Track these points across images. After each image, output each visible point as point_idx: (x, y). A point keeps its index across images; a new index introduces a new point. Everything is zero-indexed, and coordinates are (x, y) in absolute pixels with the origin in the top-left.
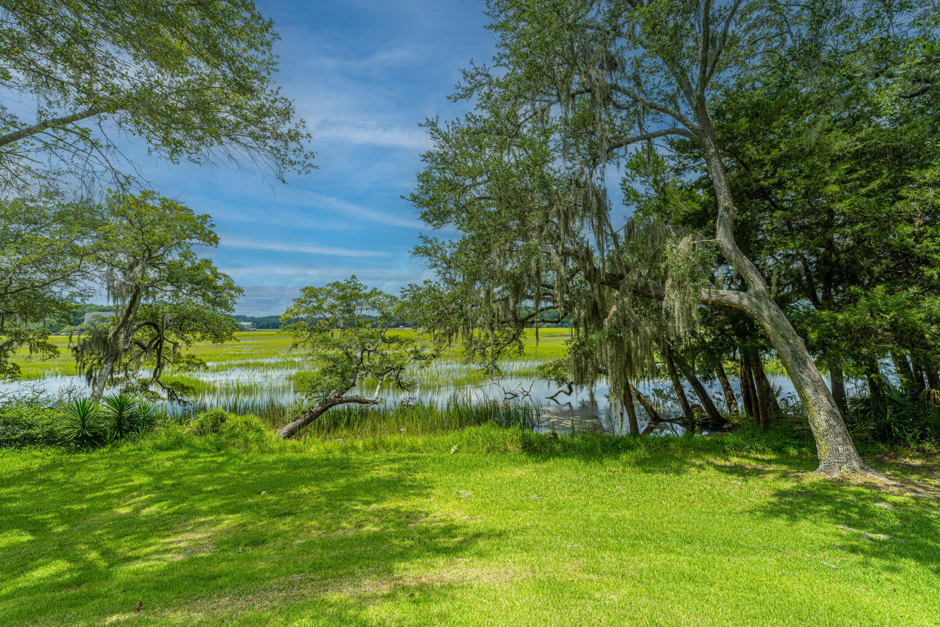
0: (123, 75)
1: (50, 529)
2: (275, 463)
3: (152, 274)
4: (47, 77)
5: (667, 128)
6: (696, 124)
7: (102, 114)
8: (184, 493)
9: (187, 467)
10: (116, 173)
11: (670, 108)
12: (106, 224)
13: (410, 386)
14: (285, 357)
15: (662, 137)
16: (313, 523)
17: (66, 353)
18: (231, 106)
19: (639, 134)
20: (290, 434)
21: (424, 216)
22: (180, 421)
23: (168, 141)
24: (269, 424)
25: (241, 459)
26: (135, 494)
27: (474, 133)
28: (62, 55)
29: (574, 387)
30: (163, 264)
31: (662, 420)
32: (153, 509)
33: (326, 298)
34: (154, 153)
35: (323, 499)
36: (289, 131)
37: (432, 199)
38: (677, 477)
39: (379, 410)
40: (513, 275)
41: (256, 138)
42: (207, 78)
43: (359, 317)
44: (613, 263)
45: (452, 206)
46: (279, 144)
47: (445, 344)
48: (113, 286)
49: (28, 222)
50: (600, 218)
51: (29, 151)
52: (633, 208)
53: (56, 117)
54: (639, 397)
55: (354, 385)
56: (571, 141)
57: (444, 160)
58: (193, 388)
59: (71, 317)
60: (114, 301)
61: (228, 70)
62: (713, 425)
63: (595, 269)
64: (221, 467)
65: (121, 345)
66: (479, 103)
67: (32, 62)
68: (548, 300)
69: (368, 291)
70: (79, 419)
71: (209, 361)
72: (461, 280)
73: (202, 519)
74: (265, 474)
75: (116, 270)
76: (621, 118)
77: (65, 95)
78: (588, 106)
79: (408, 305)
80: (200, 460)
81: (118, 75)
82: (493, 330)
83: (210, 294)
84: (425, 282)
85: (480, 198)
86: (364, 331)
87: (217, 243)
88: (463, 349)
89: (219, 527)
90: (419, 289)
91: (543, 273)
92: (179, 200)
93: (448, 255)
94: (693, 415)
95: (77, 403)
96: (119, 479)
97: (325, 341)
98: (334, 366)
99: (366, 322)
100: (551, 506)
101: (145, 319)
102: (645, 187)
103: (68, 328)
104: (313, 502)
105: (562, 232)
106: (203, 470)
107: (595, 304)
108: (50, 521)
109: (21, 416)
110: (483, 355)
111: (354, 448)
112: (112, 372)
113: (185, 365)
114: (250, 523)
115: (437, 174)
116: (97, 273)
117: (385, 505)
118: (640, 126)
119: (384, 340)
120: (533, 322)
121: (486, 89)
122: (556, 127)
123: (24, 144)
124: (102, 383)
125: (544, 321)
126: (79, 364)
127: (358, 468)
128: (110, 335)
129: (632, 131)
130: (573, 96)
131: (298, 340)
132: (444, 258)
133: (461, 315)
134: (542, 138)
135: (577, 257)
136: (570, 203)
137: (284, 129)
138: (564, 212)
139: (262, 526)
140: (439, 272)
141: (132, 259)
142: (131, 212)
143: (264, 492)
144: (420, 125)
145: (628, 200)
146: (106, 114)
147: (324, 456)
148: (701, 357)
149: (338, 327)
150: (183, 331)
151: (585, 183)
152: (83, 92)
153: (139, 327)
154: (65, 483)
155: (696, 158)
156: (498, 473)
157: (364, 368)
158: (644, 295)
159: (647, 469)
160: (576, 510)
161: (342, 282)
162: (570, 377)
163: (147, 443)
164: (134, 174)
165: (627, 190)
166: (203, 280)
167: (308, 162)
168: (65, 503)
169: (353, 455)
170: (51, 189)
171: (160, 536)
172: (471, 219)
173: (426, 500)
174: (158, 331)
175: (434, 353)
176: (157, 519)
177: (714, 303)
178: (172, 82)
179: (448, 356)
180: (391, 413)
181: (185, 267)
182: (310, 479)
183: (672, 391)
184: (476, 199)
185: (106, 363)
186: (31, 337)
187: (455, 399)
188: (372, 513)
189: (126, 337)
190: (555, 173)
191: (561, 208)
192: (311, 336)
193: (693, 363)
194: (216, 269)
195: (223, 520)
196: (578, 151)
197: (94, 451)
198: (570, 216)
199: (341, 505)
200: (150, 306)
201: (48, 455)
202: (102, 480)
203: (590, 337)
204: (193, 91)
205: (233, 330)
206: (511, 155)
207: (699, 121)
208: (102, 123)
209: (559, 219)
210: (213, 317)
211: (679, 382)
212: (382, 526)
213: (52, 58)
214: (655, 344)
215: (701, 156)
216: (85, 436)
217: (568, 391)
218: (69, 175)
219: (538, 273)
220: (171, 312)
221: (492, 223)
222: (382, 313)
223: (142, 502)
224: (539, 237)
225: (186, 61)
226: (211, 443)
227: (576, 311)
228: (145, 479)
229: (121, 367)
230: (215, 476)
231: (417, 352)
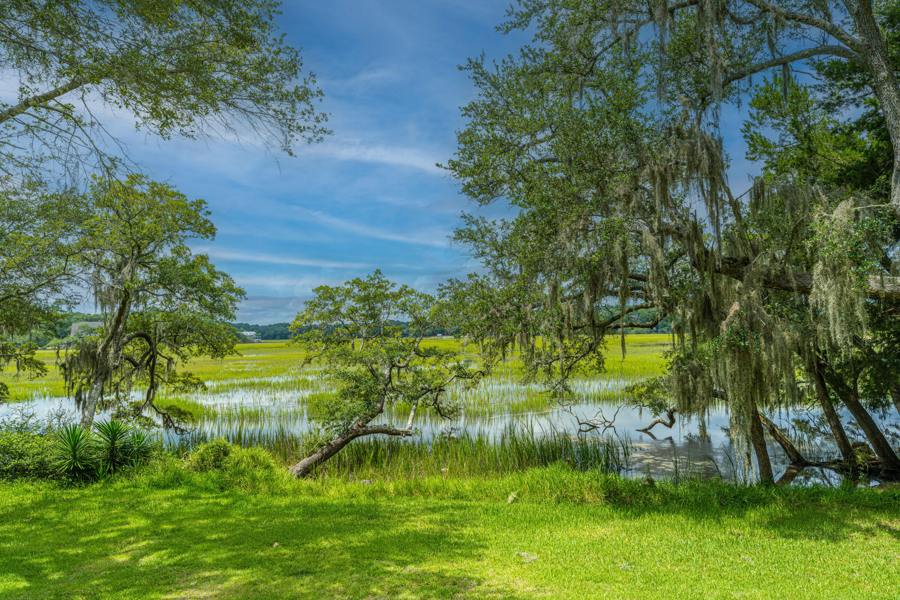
0: (107, 36)
1: (46, 576)
2: (288, 507)
3: (142, 275)
4: (28, 47)
5: (812, 45)
6: (856, 37)
7: (86, 86)
8: (186, 541)
9: (187, 510)
10: (101, 155)
11: (817, 17)
12: (92, 217)
13: (452, 412)
14: (296, 375)
15: (805, 60)
16: (336, 586)
17: (54, 371)
18: (227, 63)
19: (770, 58)
20: (305, 473)
21: (467, 189)
22: (178, 453)
23: (158, 112)
24: (279, 458)
25: (248, 501)
26: (132, 539)
27: (532, 73)
28: (43, 19)
29: (676, 416)
30: (154, 262)
31: (808, 464)
32: (152, 558)
33: (344, 300)
34: (142, 128)
35: (347, 556)
36: (297, 89)
37: (477, 166)
38: (832, 546)
39: (414, 444)
40: (588, 264)
41: (257, 101)
42: (199, 31)
43: (386, 324)
44: (732, 242)
45: (504, 173)
46: (284, 106)
47: (497, 358)
48: (100, 291)
49: (11, 218)
50: (713, 180)
51: (11, 136)
52: (762, 163)
53: (38, 94)
54: (773, 432)
55: (381, 411)
56: (670, 74)
57: (492, 113)
58: (190, 414)
59: (57, 328)
60: (102, 309)
61: (224, 18)
62: (886, 471)
63: (707, 252)
64: (225, 511)
65: (111, 362)
66: (538, 32)
67: (12, 31)
68: (638, 296)
69: (396, 290)
70: (70, 449)
71: (208, 379)
72: (517, 272)
73: (207, 574)
74: (277, 521)
75: (103, 271)
76: (743, 36)
77: (47, 66)
78: (693, 24)
79: (447, 306)
80: (201, 501)
81: (102, 37)
82: (562, 338)
83: (207, 298)
84: (470, 276)
85: (542, 161)
86: (392, 341)
87: (214, 234)
88: (521, 363)
89: (226, 585)
90: (462, 285)
91: (631, 260)
92: (170, 184)
93: (500, 239)
94: (855, 457)
95: (67, 430)
96: (114, 521)
97: (344, 355)
98: (357, 387)
99: (395, 330)
100: (648, 579)
101: (136, 329)
102: (779, 133)
103: (55, 341)
104: (335, 559)
105: (657, 202)
106: (206, 514)
107: (707, 301)
108: (45, 566)
109: (11, 444)
110: (549, 371)
111: (383, 492)
112: (102, 393)
113: (181, 385)
114: (262, 581)
115: (482, 132)
116: (83, 276)
117: (425, 567)
118: (772, 45)
119: (418, 353)
120: (617, 327)
121: (548, 13)
122: (646, 57)
123: (5, 128)
124: (93, 407)
125: (632, 326)
126: (68, 383)
127: (389, 518)
128: (99, 350)
129: (759, 55)
130: (672, 11)
131: (311, 353)
132: (494, 243)
133: (519, 319)
134: (627, 73)
135: (681, 236)
136: (669, 160)
137: (289, 87)
138: (661, 174)
139: (276, 586)
140: (488, 263)
141: (119, 258)
142: (117, 201)
143: (276, 544)
144: (460, 68)
145: (753, 152)
146: (89, 85)
147: (347, 501)
148: (866, 373)
149: (360, 337)
150: (178, 344)
151: (691, 132)
152: (65, 61)
153: (130, 339)
154: (59, 522)
155: (858, 87)
156: (572, 531)
157: (393, 390)
158: (780, 287)
159: (787, 532)
160: (684, 586)
161: (364, 279)
162: (672, 403)
163: (142, 479)
164: (120, 155)
165: (752, 138)
166: (199, 281)
167: (319, 126)
168: (60, 546)
169: (382, 501)
170: (34, 179)
171: (161, 591)
172: (530, 189)
173: (477, 563)
174: (151, 344)
175: (483, 369)
176: (157, 571)
177: (888, 297)
178: (160, 39)
179: (501, 374)
180: (429, 448)
181: (179, 265)
182: (331, 530)
183: (822, 423)
184: (536, 162)
185: (95, 383)
186: (18, 352)
187: (512, 432)
188: (408, 577)
189: (116, 352)
190: (646, 120)
191: (656, 168)
192: (327, 348)
193: (855, 383)
194: (213, 266)
195: (230, 576)
196: (680, 88)
197: (86, 486)
198: (669, 178)
199: (370, 565)
200: (141, 314)
201: (40, 490)
202: (97, 521)
203: (699, 347)
204: (184, 49)
205: (235, 341)
206: (584, 99)
207: (863, 32)
208: (86, 98)
209: (654, 185)
210: (210, 326)
211: (833, 410)
212: (422, 594)
213: (32, 25)
214: (796, 355)
215: (865, 83)
216: (76, 469)
217: (668, 421)
218: (52, 161)
219: (624, 261)
220: (164, 321)
221: (560, 195)
222: (415, 318)
223: (140, 549)
224: (625, 210)
225: (176, 12)
226: (213, 481)
227: (679, 311)
229: (112, 388)
230: (220, 521)
231: (460, 368)
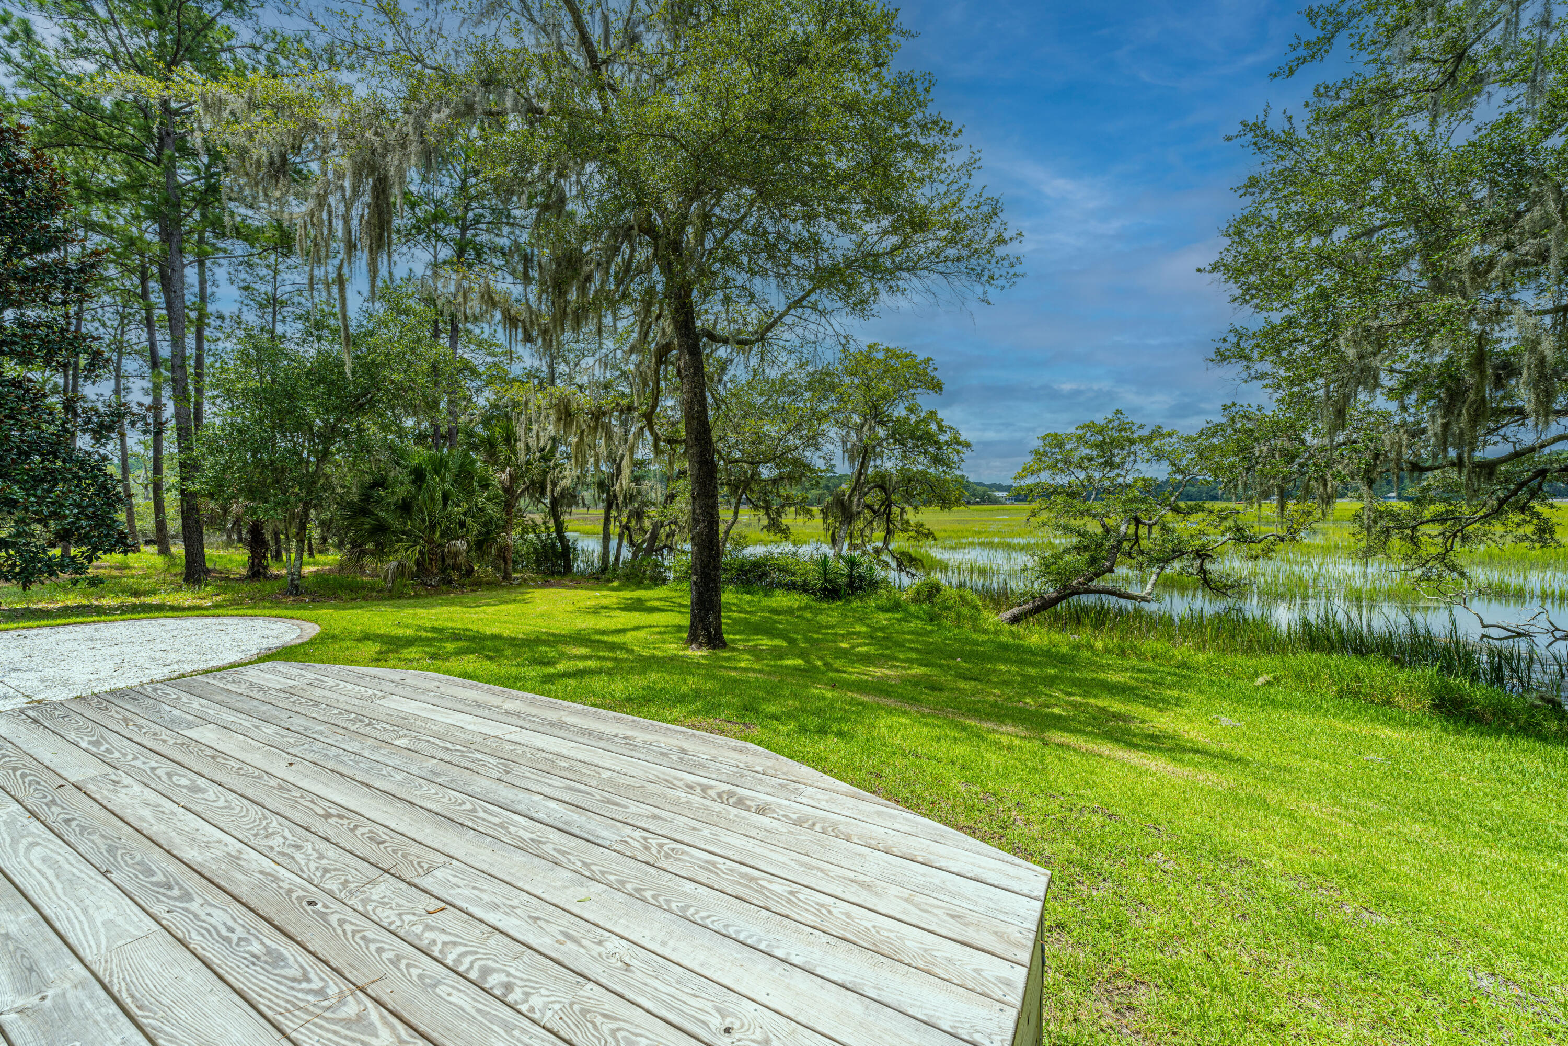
1: (798, 644)
2: (985, 642)
3: (881, 432)
8: (891, 645)
9: (899, 627)
12: (842, 386)
13: (1231, 588)
16: (995, 691)
20: (1015, 620)
24: (988, 604)
25: (950, 631)
26: (855, 637)
30: (890, 420)
32: (865, 649)
33: (1077, 448)
35: (1018, 678)
48: (847, 448)
53: (796, 298)
55: (1110, 570)
64: (929, 634)
65: (854, 508)
70: (823, 573)
73: (898, 664)
74: (969, 648)
75: (850, 432)
80: (912, 624)
83: (933, 451)
87: (941, 389)
89: (909, 672)
92: (902, 347)
95: (822, 562)
96: (846, 625)
97: (1068, 506)
98: (1081, 542)
101: (875, 481)
104: (1006, 677)
108: (799, 639)
109: (788, 566)
110: (1411, 540)
111: (1091, 647)
113: (913, 534)
114: (936, 676)
116: (836, 437)
117: (1092, 701)
119: (1175, 508)
127: (1083, 666)
128: (846, 497)
139: (945, 681)
141: (862, 419)
142: (860, 369)
143: (960, 659)
147: (1045, 647)
150: (910, 495)
153: (870, 489)
154: (812, 620)
161: (1100, 421)
163: (871, 603)
166: (927, 435)
167: (1012, 271)
169: (1085, 654)
174: (886, 494)
175: (1283, 533)
176: (866, 656)
181: (911, 422)
182: (1014, 661)
185: (845, 526)
188: (1069, 702)
189: (859, 500)
194: (941, 421)
195: (913, 668)
197: (832, 602)
199: (1036, 687)
200: (879, 468)
201: (803, 600)
202: (835, 623)
216: (826, 588)
220: (898, 474)
222: (1174, 467)
223: (858, 643)
226: (924, 612)
228: (864, 629)
229: (858, 532)
230: (921, 639)
231: (1239, 529)
